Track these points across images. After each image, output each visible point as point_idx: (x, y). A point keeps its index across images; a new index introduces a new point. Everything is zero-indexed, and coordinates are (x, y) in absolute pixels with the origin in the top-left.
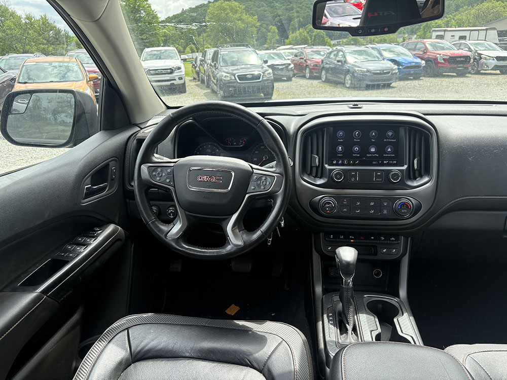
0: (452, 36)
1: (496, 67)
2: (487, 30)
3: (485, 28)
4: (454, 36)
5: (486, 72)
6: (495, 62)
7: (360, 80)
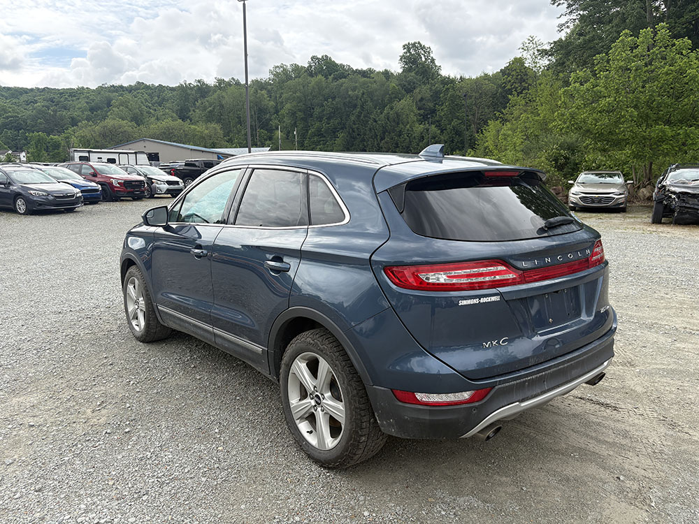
0: (99, 158)
1: (168, 191)
2: (136, 153)
3: (133, 151)
4: (101, 158)
5: (159, 196)
6: (166, 186)
7: (40, 205)
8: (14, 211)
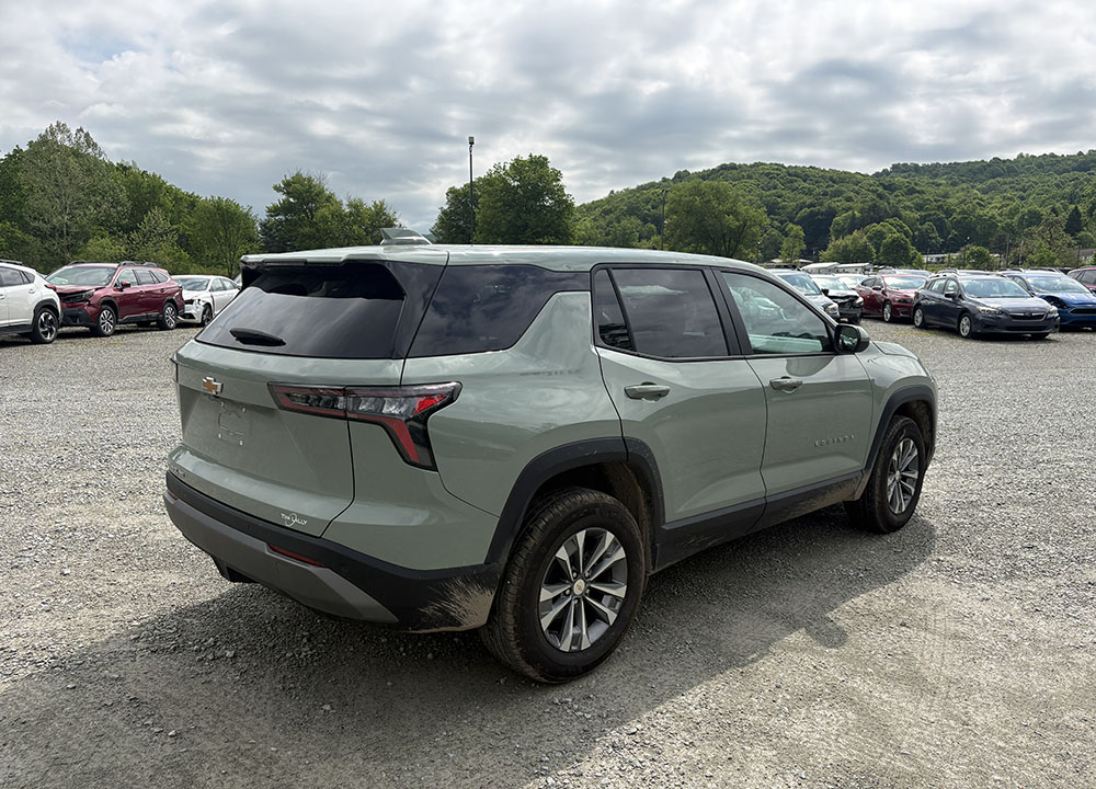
7: (987, 326)
8: (954, 332)
